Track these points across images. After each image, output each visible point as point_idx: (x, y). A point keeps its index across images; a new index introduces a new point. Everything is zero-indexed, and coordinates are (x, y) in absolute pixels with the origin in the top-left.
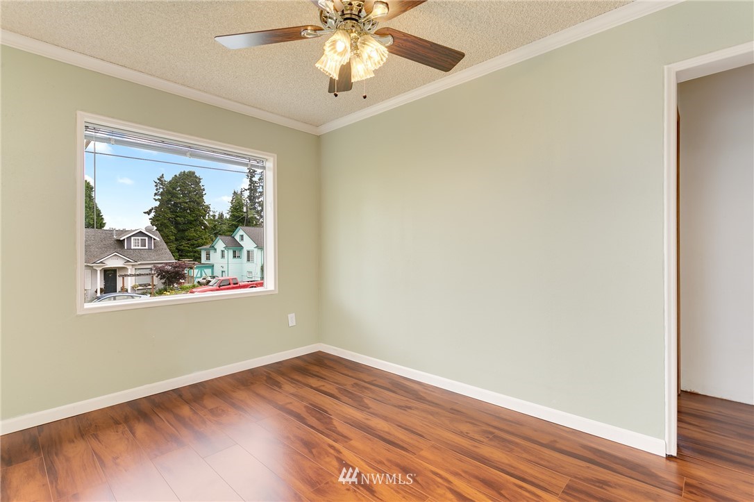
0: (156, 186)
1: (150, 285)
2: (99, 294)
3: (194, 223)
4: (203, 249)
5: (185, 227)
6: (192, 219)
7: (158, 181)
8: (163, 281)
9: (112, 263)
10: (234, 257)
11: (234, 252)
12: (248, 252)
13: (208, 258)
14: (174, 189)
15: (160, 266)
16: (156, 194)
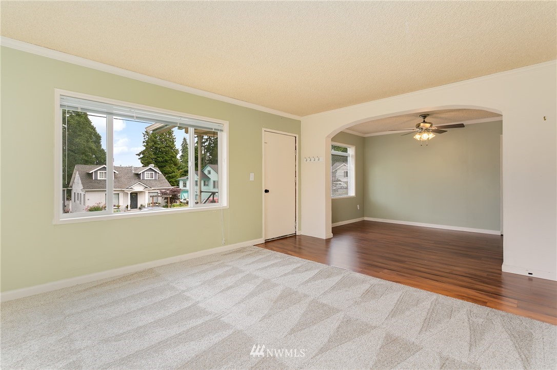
0: (144, 136)
1: (157, 203)
2: (129, 209)
3: (169, 162)
4: (181, 180)
5: (163, 164)
6: (168, 159)
7: (145, 133)
8: (166, 200)
9: (137, 188)
10: (205, 185)
11: (205, 182)
12: (214, 182)
13: (185, 186)
14: (156, 138)
15: (164, 190)
16: (144, 142)
